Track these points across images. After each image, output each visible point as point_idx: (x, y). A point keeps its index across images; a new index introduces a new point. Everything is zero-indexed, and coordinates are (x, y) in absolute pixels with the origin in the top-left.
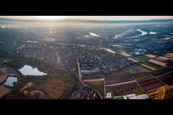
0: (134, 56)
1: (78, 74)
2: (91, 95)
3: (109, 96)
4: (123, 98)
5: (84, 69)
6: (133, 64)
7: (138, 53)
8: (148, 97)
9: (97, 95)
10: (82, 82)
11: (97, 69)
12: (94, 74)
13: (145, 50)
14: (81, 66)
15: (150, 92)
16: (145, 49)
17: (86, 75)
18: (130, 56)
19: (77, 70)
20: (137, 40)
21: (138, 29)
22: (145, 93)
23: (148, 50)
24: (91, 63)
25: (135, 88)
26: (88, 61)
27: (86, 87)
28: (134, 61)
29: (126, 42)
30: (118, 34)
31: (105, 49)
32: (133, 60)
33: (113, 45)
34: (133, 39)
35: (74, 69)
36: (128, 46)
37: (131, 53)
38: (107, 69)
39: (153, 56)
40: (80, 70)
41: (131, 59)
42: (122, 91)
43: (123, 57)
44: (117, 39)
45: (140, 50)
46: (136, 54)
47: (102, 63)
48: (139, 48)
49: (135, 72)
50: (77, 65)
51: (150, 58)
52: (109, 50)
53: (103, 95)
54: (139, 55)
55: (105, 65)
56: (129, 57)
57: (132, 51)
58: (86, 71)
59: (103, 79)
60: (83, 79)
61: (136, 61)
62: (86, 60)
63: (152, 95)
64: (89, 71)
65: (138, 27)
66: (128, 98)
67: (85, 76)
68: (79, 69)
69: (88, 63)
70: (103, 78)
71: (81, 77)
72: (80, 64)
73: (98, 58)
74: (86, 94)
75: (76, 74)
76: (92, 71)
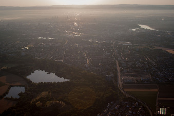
1: (117, 81)
2: (135, 108)
5: (127, 75)
9: (144, 108)
11: (148, 76)
12: (142, 81)
14: (122, 71)
19: (116, 77)
24: (139, 67)
26: (133, 64)
31: (164, 49)
35: (112, 75)
38: (164, 77)
40: (121, 76)
47: (157, 68)
50: (116, 70)
53: (154, 110)
58: (130, 78)
60: (124, 87)
62: (130, 64)
64: (134, 78)
67: (128, 84)
68: (119, 74)
69: (133, 68)
70: (156, 88)
71: (121, 85)
72: (121, 69)
73: (150, 60)
74: (128, 106)
75: (114, 81)
76: (138, 78)
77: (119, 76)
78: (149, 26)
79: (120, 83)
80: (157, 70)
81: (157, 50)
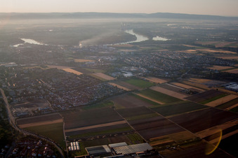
0: (121, 79)
1: (6, 116)
2: (39, 148)
3: (74, 146)
4: (103, 148)
5: (19, 107)
6: (120, 94)
7: (129, 75)
8: (150, 148)
9: (51, 146)
10: (17, 128)
11: (46, 105)
12: (40, 113)
13: (145, 70)
14: (10, 102)
15: (154, 140)
16: (144, 67)
17: (24, 116)
18: (112, 78)
19: (4, 110)
20: (127, 51)
21: (129, 29)
22: (145, 142)
23: (149, 69)
24: (33, 94)
25: (126, 133)
26: (25, 91)
27: (28, 136)
28: (121, 87)
29: (104, 55)
30: (86, 38)
31: (59, 68)
32: (119, 87)
33: (77, 60)
34: (118, 48)
36: (108, 61)
37: (113, 74)
38: (67, 102)
39: (161, 81)
40: (11, 109)
41: (114, 85)
42: (101, 137)
43: (99, 81)
44: (83, 48)
45: (133, 69)
46: (125, 75)
47: (55, 93)
48: (132, 65)
49: (123, 108)
50: (3, 101)
51: (155, 84)
52: (69, 70)
53: (64, 146)
54: (131, 77)
55: (61, 96)
56: (112, 81)
57: (117, 71)
58: (24, 110)
59: (61, 121)
60: (18, 123)
61: (124, 89)
62: (20, 91)
63: (159, 146)
64: (30, 109)
65: (129, 26)
66: (112, 149)
67: (22, 118)
68: (8, 107)
69: (25, 96)
70: (60, 118)
71: (14, 121)
72: (9, 99)
73: (45, 84)
74: (29, 148)
75: (3, 117)
76: (35, 109)
77: (8, 109)
78: (36, 40)
79: (12, 119)
80: (56, 95)
81: (51, 69)
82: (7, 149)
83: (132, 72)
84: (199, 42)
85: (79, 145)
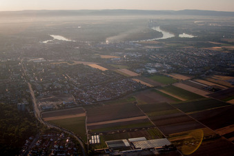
0: (145, 75)
1: (32, 109)
2: (61, 141)
3: (95, 139)
4: (123, 142)
5: (44, 101)
6: (143, 90)
7: (153, 71)
8: (169, 143)
9: (72, 139)
10: (42, 122)
11: (71, 99)
12: (64, 106)
13: (169, 67)
14: (37, 96)
15: (174, 136)
16: (168, 64)
17: (50, 110)
18: (136, 75)
19: (31, 103)
20: (153, 47)
21: (156, 26)
22: (164, 137)
23: (173, 66)
24: (58, 89)
25: (146, 128)
26: (50, 86)
27: (51, 129)
28: (144, 83)
29: (129, 51)
30: (112, 35)
31: (85, 63)
32: (142, 83)
33: (103, 57)
34: (144, 44)
35: (25, 102)
36: (133, 58)
37: (138, 71)
38: (91, 97)
39: (184, 78)
40: (37, 102)
41: (138, 81)
42: (121, 132)
43: (123, 77)
44: (110, 44)
45: (157, 65)
46: (149, 71)
47: (80, 88)
48: (156, 62)
49: (146, 103)
50: (30, 95)
51: (178, 81)
52: (94, 66)
53: (85, 139)
54: (155, 74)
55: (86, 91)
56: (135, 77)
57: (141, 67)
58: (49, 104)
59: (83, 115)
60: (43, 116)
61: (148, 85)
62: (47, 85)
63: (177, 141)
64: (55, 103)
65: (156, 23)
66: (131, 143)
67: (47, 112)
68: (34, 100)
69: (50, 90)
70: (82, 112)
71: (39, 114)
72: (35, 93)
73: (71, 79)
74: (52, 140)
75: (29, 110)
76: (60, 103)
77: (34, 102)
79: (37, 112)
80: (80, 90)
81: (77, 65)
82: (31, 141)
83: (156, 69)
84: (226, 40)
85: (100, 138)
